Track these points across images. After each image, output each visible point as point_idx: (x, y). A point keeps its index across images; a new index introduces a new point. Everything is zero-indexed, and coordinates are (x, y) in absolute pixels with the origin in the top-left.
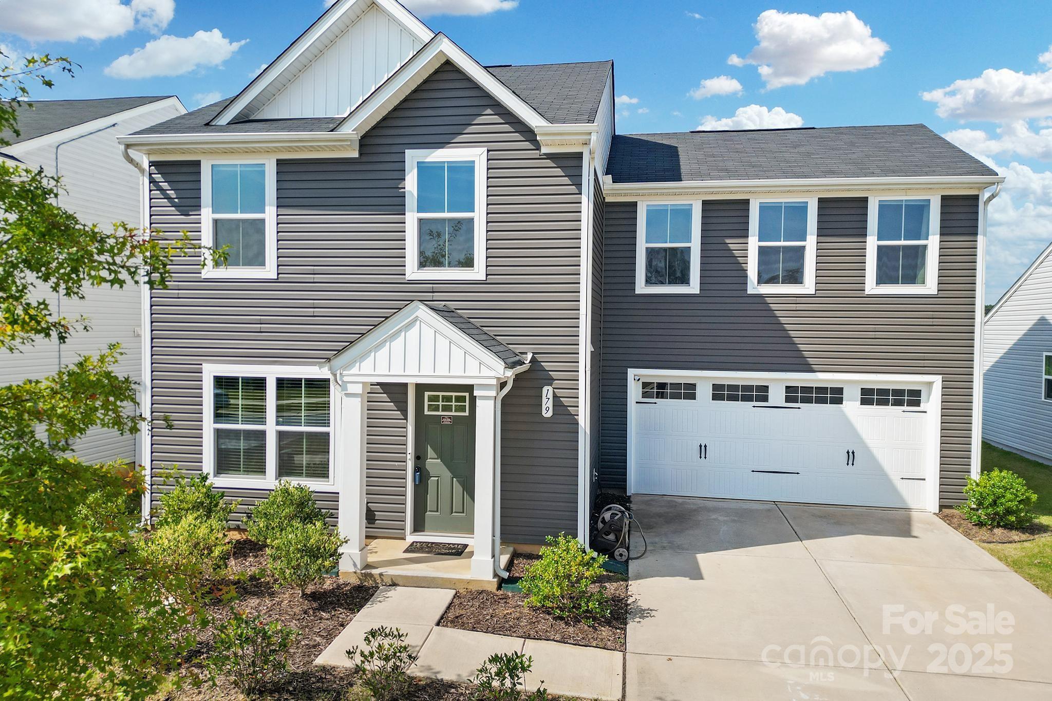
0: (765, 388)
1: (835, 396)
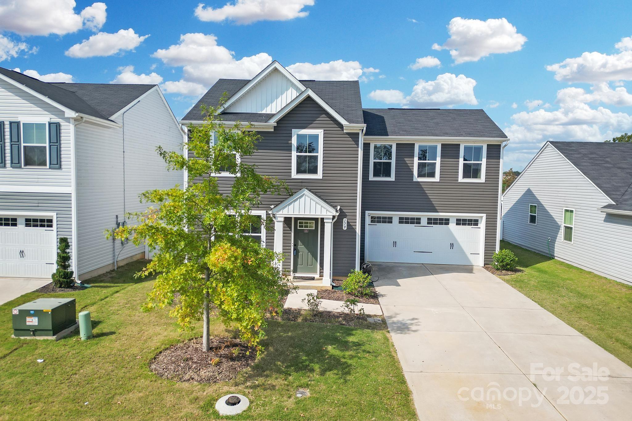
0: (419, 219)
1: (446, 222)
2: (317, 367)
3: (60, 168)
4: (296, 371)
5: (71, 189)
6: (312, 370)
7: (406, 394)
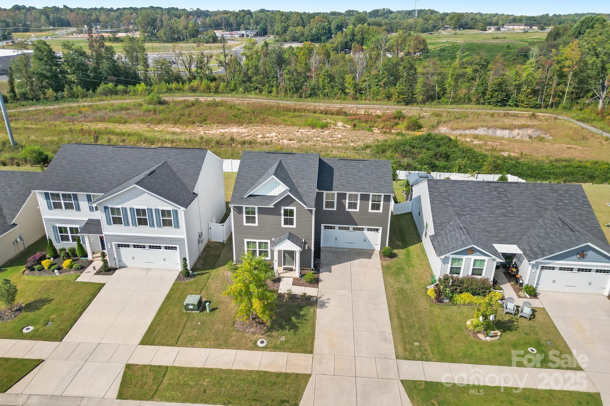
0: (349, 228)
1: (362, 229)
2: (288, 327)
3: (179, 228)
4: (281, 329)
5: (184, 236)
6: (286, 329)
7: (313, 339)
